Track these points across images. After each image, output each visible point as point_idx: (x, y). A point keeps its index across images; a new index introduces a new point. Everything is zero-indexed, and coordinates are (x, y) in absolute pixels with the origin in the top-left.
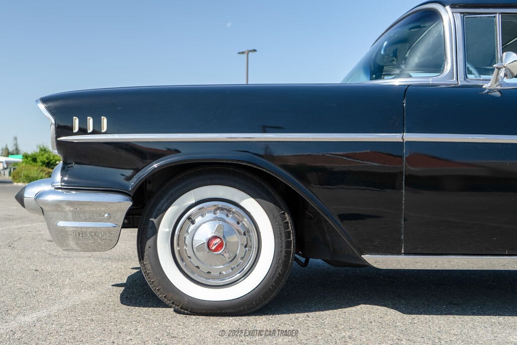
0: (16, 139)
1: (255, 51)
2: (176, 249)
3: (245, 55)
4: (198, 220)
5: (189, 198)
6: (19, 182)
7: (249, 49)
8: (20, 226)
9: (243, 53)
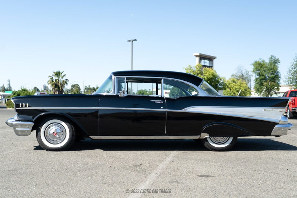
0: (9, 81)
1: (136, 40)
2: (46, 135)
3: (131, 42)
4: (51, 128)
5: (49, 122)
6: (10, 108)
7: (133, 39)
8: (8, 131)
9: (130, 41)
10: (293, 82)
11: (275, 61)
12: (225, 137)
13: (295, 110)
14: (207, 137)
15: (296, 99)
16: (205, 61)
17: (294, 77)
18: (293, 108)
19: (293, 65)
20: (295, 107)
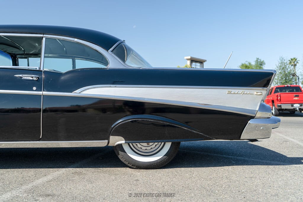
10: (278, 83)
11: (261, 63)
12: (156, 143)
13: (280, 106)
14: (123, 143)
15: (281, 95)
16: (196, 64)
17: (279, 78)
18: (279, 105)
19: (277, 67)
20: (281, 104)
